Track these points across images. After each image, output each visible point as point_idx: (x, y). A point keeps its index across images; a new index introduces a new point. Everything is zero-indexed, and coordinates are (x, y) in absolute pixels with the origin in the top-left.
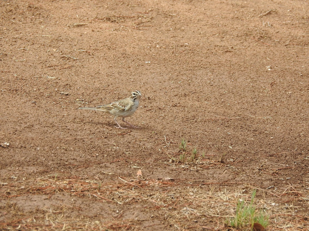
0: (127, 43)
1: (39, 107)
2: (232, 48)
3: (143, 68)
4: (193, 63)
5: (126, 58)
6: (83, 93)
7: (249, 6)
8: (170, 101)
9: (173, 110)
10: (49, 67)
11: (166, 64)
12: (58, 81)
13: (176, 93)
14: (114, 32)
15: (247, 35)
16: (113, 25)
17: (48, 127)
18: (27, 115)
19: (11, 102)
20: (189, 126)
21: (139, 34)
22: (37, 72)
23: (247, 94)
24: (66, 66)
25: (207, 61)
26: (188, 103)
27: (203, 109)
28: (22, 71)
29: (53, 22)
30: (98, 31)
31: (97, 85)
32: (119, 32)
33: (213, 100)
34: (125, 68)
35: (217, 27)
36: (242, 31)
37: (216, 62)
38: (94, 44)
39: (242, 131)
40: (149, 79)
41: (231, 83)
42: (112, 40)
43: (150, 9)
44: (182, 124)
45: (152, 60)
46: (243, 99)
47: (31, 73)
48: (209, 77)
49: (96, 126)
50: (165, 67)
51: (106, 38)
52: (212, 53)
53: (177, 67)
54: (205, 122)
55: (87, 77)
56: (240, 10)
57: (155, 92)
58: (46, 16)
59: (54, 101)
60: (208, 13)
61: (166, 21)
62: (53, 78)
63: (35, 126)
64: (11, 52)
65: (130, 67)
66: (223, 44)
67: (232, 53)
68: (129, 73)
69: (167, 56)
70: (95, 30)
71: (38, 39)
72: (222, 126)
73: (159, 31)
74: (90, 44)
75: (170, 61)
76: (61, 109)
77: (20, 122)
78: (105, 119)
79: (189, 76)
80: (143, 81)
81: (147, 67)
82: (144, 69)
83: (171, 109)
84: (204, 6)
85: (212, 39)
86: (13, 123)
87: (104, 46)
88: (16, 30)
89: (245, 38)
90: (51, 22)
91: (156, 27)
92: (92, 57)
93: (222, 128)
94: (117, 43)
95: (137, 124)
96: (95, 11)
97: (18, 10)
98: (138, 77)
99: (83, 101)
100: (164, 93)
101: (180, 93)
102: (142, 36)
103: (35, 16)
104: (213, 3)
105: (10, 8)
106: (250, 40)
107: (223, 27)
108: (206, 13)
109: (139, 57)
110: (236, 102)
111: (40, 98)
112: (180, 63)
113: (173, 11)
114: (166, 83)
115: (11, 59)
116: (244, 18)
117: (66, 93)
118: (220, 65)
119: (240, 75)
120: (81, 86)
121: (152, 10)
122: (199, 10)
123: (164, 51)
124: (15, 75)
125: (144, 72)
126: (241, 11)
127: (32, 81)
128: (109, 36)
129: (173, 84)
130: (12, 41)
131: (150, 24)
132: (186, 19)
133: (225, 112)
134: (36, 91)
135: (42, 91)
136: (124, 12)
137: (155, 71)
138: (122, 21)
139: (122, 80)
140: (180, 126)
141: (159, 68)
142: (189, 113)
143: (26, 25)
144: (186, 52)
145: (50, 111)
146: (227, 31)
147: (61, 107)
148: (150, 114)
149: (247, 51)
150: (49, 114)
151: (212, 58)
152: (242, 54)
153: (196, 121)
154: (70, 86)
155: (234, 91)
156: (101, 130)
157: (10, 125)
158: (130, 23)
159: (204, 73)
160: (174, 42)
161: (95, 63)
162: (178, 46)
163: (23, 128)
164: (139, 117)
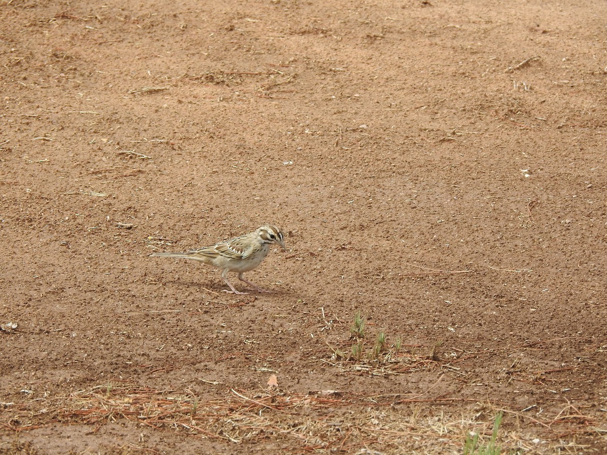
0: (247, 126)
1: (74, 252)
2: (454, 133)
3: (278, 174)
4: (376, 164)
5: (246, 155)
6: (162, 224)
7: (486, 50)
8: (331, 239)
9: (339, 257)
10: (93, 173)
11: (323, 166)
12: (112, 202)
13: (343, 223)
14: (222, 104)
15: (482, 107)
16: (219, 89)
17: (93, 292)
18: (51, 269)
19: (20, 244)
20: (370, 287)
21: (270, 107)
22: (71, 183)
23: (483, 225)
24: (128, 172)
25: (404, 160)
26: (367, 242)
27: (396, 254)
28: (41, 181)
29: (101, 85)
30: (190, 103)
31: (189, 208)
32: (232, 104)
33: (416, 236)
34: (243, 175)
35: (423, 93)
36: (473, 100)
37: (423, 162)
38: (183, 127)
39: (473, 297)
40: (290, 197)
41: (452, 203)
42: (216, 120)
43: (292, 59)
44: (356, 285)
45: (296, 159)
46: (476, 234)
47: (58, 185)
48: (409, 192)
49: (188, 289)
50: (322, 171)
51: (205, 115)
52: (415, 143)
53: (346, 172)
54: (400, 279)
55: (169, 194)
56: (468, 59)
57: (303, 222)
58: (87, 74)
59: (104, 239)
60: (406, 65)
61: (323, 82)
62: (102, 195)
63: (67, 290)
64: (20, 145)
65: (253, 173)
66: (435, 125)
67: (454, 143)
68: (250, 183)
69: (325, 150)
70: (184, 100)
71: (73, 119)
72: (434, 287)
73: (310, 102)
74: (175, 128)
75: (331, 160)
76: (119, 256)
77: (37, 281)
78: (205, 275)
79: (369, 189)
80: (278, 201)
81: (286, 172)
82: (280, 176)
83: (334, 255)
84: (398, 52)
85: (413, 116)
86: (24, 284)
87: (202, 131)
88: (29, 102)
89: (480, 114)
90: (97, 85)
91: (305, 92)
92: (179, 154)
93: (434, 292)
94: (227, 125)
95: (268, 284)
96: (184, 63)
97: (33, 62)
98: (268, 191)
99: (160, 240)
100: (320, 223)
101: (352, 224)
102: (277, 112)
103: (67, 73)
104: (415, 45)
105: (16, 58)
106: (488, 117)
107: (436, 92)
108: (402, 65)
109: (270, 153)
110: (462, 241)
111: (76, 235)
112: (350, 163)
113: (337, 62)
114: (324, 204)
115: (18, 159)
116: (477, 75)
117: (129, 225)
118: (429, 167)
119: (469, 188)
120: (157, 210)
121: (296, 61)
122: (388, 58)
123: (320, 141)
124: (28, 190)
125: (280, 183)
126: (472, 60)
127: (61, 202)
128: (211, 112)
129: (337, 206)
130: (21, 123)
131: (293, 88)
132: (363, 77)
133: (439, 260)
134: (68, 221)
135: (80, 221)
136: (241, 64)
137: (302, 181)
138: (237, 83)
139: (238, 199)
140: (352, 288)
141: (309, 173)
142: (371, 262)
143: (49, 91)
144: (362, 142)
145: (97, 261)
146: (443, 100)
147: (118, 252)
148: (294, 265)
149: (484, 140)
150: (95, 267)
151: (415, 155)
152: (474, 145)
153: (383, 278)
154: (135, 211)
155: (459, 218)
156: (198, 296)
157: (18, 289)
158: (252, 85)
159: (398, 184)
160: (339, 124)
161: (185, 165)
162: (347, 131)
163: (44, 293)
164: (271, 270)
